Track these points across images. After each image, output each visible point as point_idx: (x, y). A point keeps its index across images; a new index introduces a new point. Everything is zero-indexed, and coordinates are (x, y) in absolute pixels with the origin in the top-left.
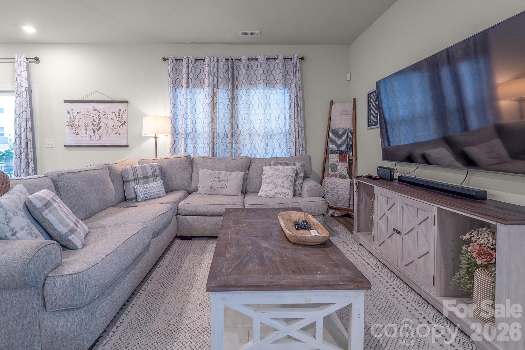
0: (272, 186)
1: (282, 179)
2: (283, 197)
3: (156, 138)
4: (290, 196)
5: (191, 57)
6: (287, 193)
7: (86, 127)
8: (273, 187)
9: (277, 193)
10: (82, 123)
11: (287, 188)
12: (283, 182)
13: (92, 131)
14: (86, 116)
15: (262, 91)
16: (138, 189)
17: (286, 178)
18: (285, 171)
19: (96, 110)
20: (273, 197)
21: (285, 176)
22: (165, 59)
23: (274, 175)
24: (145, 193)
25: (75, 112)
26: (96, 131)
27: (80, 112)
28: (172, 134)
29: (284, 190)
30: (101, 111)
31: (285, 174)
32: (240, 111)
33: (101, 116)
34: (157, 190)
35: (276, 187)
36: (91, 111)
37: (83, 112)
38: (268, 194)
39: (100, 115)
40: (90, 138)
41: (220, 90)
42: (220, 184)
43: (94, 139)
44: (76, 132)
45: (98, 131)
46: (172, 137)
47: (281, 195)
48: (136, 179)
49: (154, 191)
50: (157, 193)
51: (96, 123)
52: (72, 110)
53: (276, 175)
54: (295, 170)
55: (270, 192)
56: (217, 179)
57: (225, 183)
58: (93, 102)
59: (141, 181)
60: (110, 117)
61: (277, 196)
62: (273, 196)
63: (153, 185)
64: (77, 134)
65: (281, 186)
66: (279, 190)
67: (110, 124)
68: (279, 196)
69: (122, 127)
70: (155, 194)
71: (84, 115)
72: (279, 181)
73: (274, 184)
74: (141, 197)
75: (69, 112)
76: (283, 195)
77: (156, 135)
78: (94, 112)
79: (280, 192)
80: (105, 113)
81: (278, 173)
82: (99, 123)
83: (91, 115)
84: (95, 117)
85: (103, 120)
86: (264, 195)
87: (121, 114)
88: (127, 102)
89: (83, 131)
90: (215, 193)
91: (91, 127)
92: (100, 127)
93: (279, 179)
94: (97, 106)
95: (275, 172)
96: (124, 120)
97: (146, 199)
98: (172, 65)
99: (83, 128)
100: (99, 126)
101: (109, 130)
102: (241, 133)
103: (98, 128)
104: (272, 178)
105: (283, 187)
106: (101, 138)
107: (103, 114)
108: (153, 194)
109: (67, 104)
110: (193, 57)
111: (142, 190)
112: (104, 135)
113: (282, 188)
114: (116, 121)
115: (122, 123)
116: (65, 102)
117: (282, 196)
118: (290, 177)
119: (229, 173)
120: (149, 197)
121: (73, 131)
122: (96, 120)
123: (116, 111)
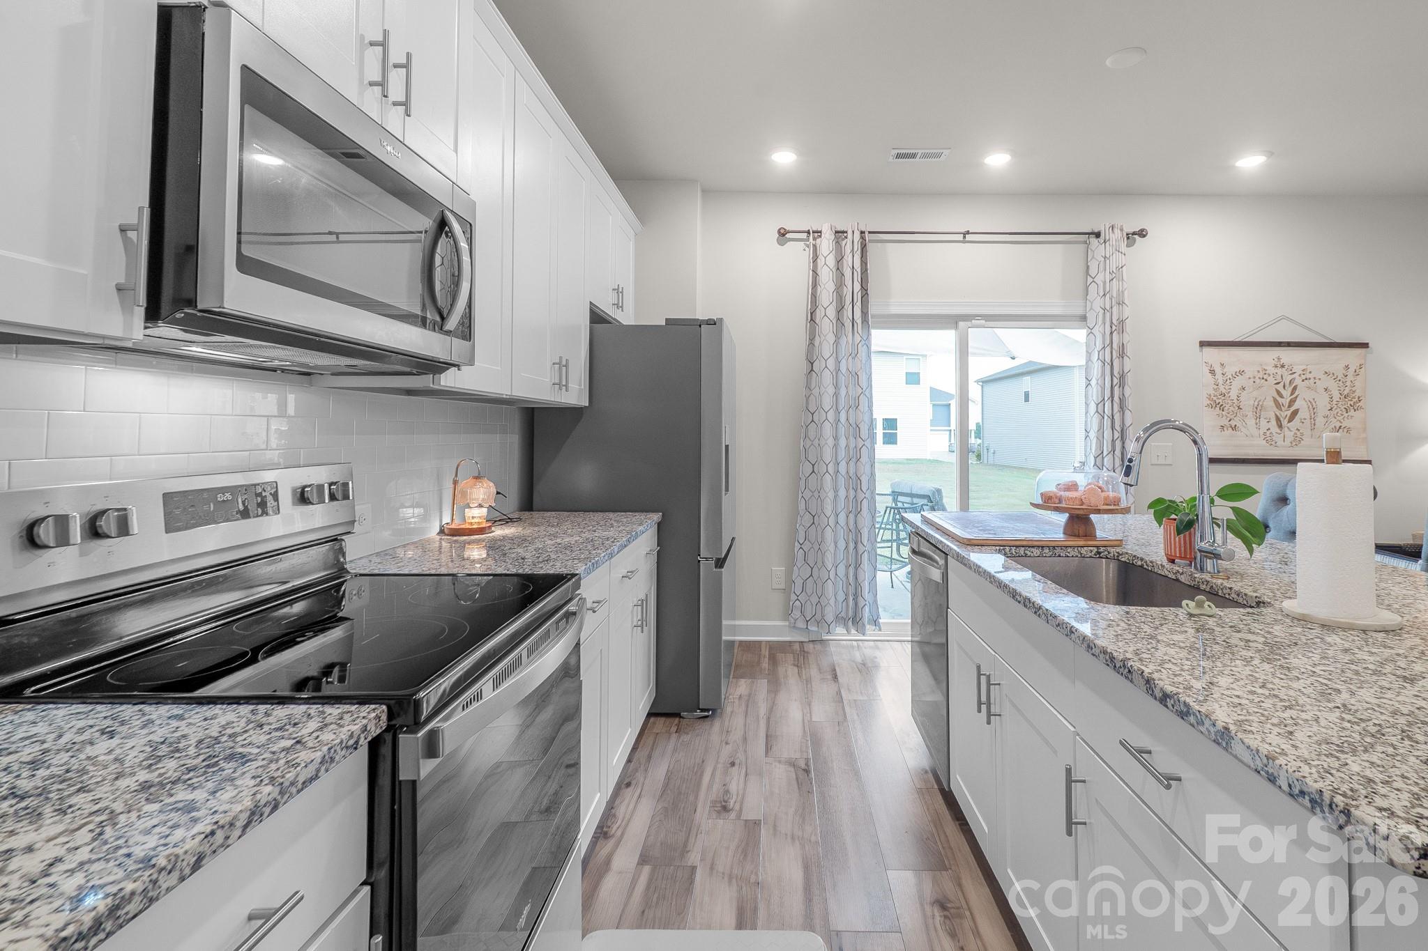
7: (1258, 409)
10: (1248, 402)
13: (1274, 422)
14: (1258, 381)
19: (1283, 366)
25: (1230, 370)
26: (1285, 423)
27: (1242, 372)
30: (1298, 369)
33: (1298, 381)
36: (1271, 370)
37: (1251, 372)
39: (1294, 379)
40: (1270, 440)
43: (1280, 443)
44: (1233, 423)
45: (1289, 421)
51: (1285, 401)
52: (1222, 365)
58: (1279, 344)
60: (1321, 385)
64: (1234, 428)
67: (1323, 403)
69: (1353, 412)
71: (1252, 380)
75: (1212, 372)
78: (1279, 371)
80: (1308, 376)
82: (1292, 402)
83: (1271, 380)
84: (1282, 384)
85: (1304, 395)
87: (1351, 377)
88: (1364, 345)
89: (1251, 422)
91: (1271, 412)
92: (1295, 413)
94: (1288, 355)
96: (1358, 394)
99: (1250, 414)
100: (1293, 409)
101: (1320, 421)
103: (1289, 413)
106: (1297, 440)
107: (1304, 377)
109: (1207, 350)
112: (1307, 432)
114: (1336, 396)
115: (1351, 402)
116: (1203, 344)
121: (1225, 422)
122: (1286, 393)
123: (1338, 369)
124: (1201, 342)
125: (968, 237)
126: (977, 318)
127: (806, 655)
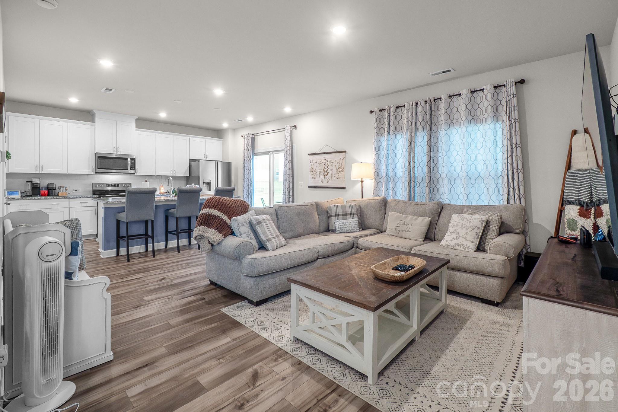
0: (454, 236)
1: (467, 229)
2: (463, 249)
3: (362, 182)
4: (470, 250)
5: (392, 106)
6: (468, 246)
7: (320, 172)
8: (455, 238)
9: (457, 244)
10: (318, 171)
11: (470, 241)
12: (467, 234)
13: (323, 176)
16: (336, 223)
17: (470, 229)
18: (471, 221)
19: (326, 160)
20: (453, 248)
21: (470, 227)
22: (371, 112)
23: (459, 224)
24: (341, 227)
25: (314, 161)
26: (325, 176)
27: (317, 162)
28: (375, 178)
29: (466, 243)
30: (329, 160)
31: (471, 225)
32: (440, 153)
34: (351, 226)
35: (458, 238)
36: (323, 161)
37: (318, 161)
38: (448, 244)
39: (328, 163)
40: (322, 181)
41: (418, 134)
42: (404, 228)
43: (324, 182)
44: (315, 176)
45: (327, 176)
46: (376, 180)
47: (461, 247)
48: (337, 215)
49: (349, 226)
50: (351, 228)
51: (326, 170)
53: (461, 224)
54: (483, 221)
55: (450, 242)
56: (402, 222)
57: (409, 227)
58: (324, 153)
59: (341, 217)
60: (334, 165)
61: (457, 247)
62: (453, 246)
63: (348, 222)
64: (315, 178)
65: (463, 237)
66: (460, 241)
67: (334, 170)
68: (459, 248)
69: (341, 173)
70: (349, 229)
71: (319, 164)
72: (462, 232)
73: (456, 234)
74: (338, 230)
75: (311, 162)
76: (463, 248)
77: (362, 179)
79: (461, 243)
80: (331, 162)
81: (463, 222)
82: (327, 170)
83: (323, 164)
84: (325, 165)
85: (330, 167)
86: (445, 245)
87: (341, 162)
88: (345, 152)
89: (318, 176)
90: (400, 235)
91: (322, 173)
92: (328, 173)
93: (463, 229)
94: (328, 156)
95: (461, 221)
96: (343, 167)
97: (342, 232)
98: (376, 116)
99: (318, 174)
100: (327, 172)
101: (334, 175)
102: (441, 177)
103: (326, 173)
104: (456, 228)
105: (466, 239)
106: (328, 182)
107: (330, 162)
108: (347, 229)
109: (310, 156)
110: (393, 105)
111: (339, 225)
112: (330, 179)
113: (464, 240)
114: (338, 168)
115: (341, 169)
116: (309, 155)
117: (461, 249)
118: (476, 228)
119: (415, 217)
120: (344, 231)
121: (313, 176)
122: (326, 167)
123: (338, 160)
125: (269, 132)
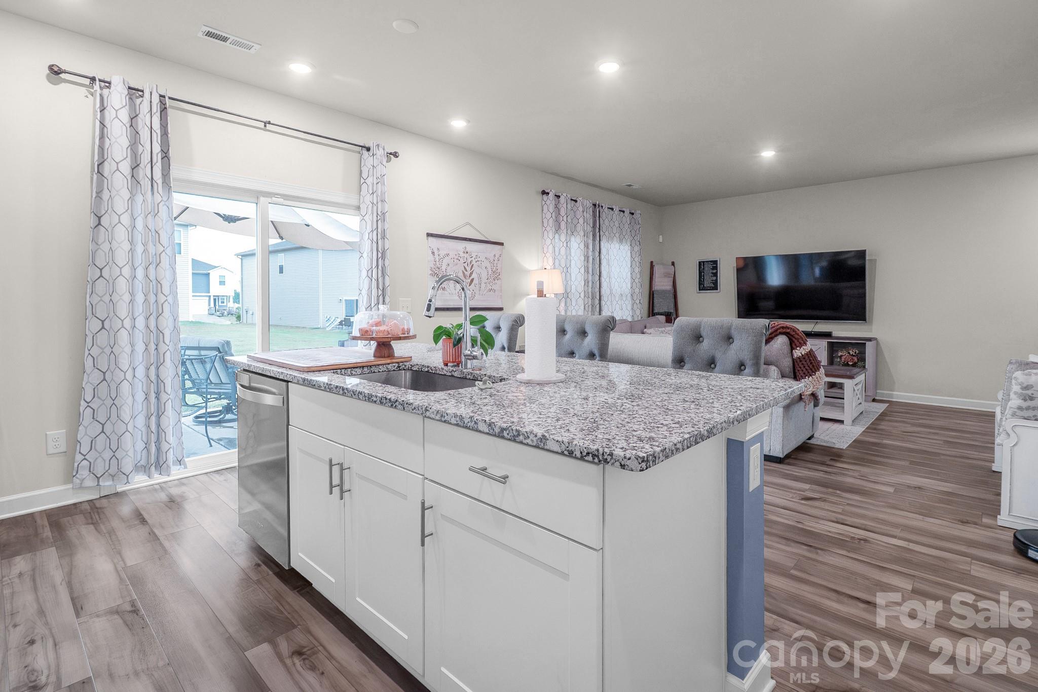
10: (450, 273)
14: (455, 260)
15: (617, 245)
19: (467, 253)
22: (544, 193)
25: (442, 253)
27: (448, 255)
30: (474, 255)
33: (474, 262)
36: (462, 255)
37: (452, 255)
39: (472, 260)
40: (460, 297)
45: (470, 285)
51: (468, 274)
52: (438, 249)
58: (464, 239)
60: (484, 265)
64: (444, 289)
67: (484, 276)
69: (496, 281)
71: (453, 260)
75: (433, 253)
78: (466, 255)
80: (478, 259)
82: (471, 274)
83: (462, 261)
84: (467, 263)
85: (476, 270)
87: (496, 262)
88: (502, 244)
89: (452, 285)
92: (472, 280)
94: (469, 247)
96: (498, 271)
100: (471, 278)
101: (483, 285)
103: (469, 280)
106: (473, 296)
107: (476, 260)
109: (431, 239)
112: (477, 292)
114: (490, 272)
115: (496, 275)
116: (429, 235)
122: (468, 269)
123: (491, 256)
124: (427, 234)
125: (269, 127)
126: (276, 196)
127: (99, 511)
